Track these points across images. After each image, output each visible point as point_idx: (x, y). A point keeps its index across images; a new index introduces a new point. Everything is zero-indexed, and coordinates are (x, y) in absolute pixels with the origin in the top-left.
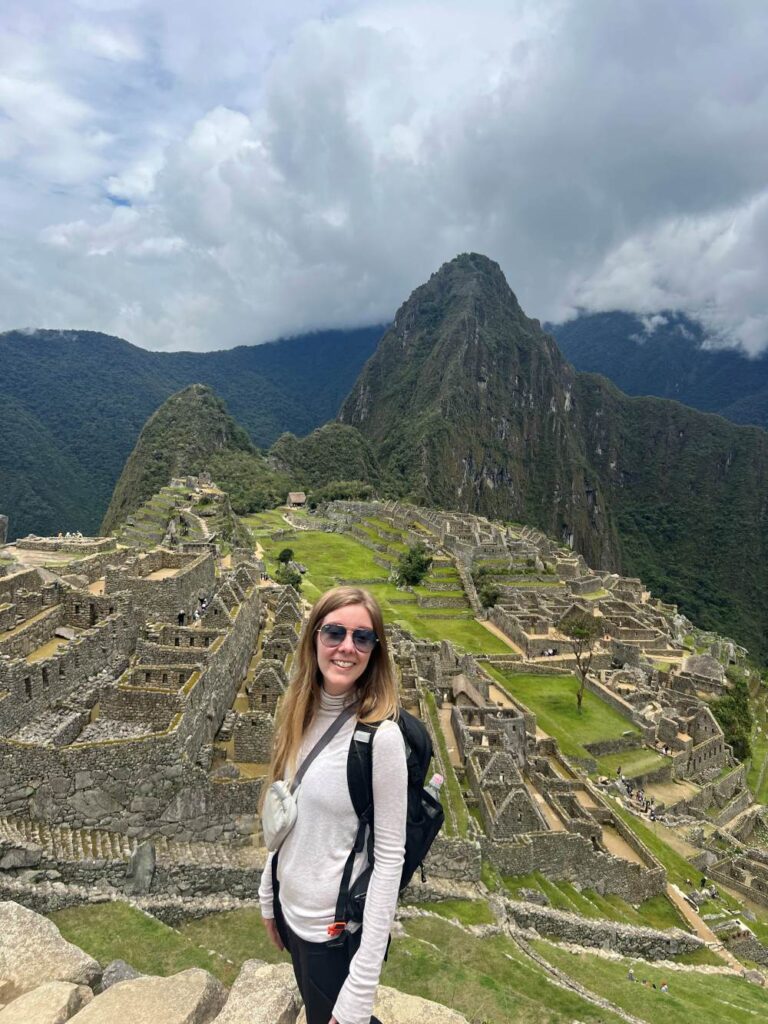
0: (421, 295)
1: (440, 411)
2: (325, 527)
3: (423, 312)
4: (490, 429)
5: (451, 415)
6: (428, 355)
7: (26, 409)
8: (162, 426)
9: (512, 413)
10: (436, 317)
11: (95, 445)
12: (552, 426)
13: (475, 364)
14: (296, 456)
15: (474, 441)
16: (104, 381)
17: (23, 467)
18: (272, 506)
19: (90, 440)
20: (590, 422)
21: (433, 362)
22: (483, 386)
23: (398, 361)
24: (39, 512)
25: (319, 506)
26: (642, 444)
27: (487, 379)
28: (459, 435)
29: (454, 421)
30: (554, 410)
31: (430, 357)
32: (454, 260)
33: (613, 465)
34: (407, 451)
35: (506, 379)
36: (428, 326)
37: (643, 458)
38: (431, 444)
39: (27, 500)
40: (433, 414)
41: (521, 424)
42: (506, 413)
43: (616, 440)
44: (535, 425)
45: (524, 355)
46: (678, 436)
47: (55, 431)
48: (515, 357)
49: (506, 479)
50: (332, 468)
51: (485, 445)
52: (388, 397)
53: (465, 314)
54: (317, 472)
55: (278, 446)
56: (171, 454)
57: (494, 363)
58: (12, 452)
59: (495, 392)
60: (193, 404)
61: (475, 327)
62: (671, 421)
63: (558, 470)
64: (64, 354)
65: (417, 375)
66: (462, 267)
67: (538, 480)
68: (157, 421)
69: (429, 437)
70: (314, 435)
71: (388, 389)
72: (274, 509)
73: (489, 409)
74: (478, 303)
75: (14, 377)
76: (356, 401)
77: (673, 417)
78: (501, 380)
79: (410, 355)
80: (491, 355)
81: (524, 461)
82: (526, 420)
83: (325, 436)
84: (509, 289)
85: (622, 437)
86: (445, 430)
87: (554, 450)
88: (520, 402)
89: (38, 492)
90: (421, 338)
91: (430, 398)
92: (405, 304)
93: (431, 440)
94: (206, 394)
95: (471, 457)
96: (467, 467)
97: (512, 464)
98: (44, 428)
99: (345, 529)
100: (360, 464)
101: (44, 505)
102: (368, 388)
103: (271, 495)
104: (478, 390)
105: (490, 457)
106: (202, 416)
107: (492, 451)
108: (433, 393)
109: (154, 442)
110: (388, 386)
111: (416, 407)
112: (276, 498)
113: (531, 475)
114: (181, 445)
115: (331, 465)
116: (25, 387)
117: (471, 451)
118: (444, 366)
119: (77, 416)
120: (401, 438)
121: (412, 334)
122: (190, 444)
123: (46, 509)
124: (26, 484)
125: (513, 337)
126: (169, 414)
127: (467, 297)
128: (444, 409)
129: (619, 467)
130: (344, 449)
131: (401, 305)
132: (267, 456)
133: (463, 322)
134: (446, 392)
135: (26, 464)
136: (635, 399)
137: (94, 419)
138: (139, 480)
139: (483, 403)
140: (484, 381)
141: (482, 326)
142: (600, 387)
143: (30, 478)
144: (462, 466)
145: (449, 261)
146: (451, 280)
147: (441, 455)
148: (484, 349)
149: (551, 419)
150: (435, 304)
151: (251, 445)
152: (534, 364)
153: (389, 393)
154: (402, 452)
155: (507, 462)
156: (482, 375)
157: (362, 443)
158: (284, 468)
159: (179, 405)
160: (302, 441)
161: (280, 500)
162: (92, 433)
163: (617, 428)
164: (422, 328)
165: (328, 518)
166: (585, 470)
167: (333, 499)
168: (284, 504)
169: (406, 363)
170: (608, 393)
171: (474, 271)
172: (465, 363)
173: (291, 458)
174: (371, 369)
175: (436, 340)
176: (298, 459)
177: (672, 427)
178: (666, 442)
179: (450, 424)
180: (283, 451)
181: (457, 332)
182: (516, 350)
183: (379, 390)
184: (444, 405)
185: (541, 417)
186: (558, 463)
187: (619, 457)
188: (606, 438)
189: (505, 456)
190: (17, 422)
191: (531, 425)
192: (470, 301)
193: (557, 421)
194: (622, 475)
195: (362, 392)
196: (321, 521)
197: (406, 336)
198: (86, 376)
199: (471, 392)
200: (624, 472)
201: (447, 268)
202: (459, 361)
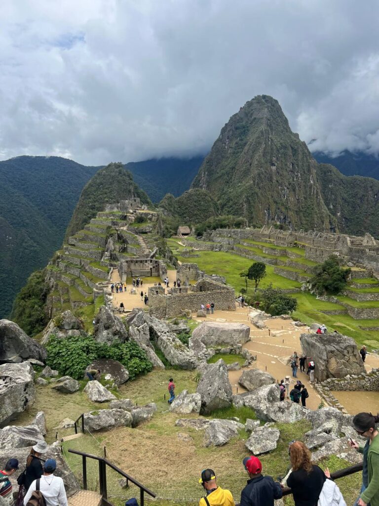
0: (235, 119)
1: (252, 182)
2: (212, 248)
3: (237, 128)
4: (278, 193)
5: (258, 184)
6: (241, 152)
7: (25, 196)
8: (94, 189)
9: (290, 184)
10: (244, 131)
11: (60, 214)
12: (311, 191)
13: (269, 155)
14: (174, 207)
15: (271, 201)
16: (63, 181)
17: (24, 226)
18: (168, 236)
19: (57, 211)
20: (326, 191)
21: (245, 155)
22: (274, 168)
23: (223, 157)
24: (32, 248)
25: (205, 234)
26: (354, 202)
27: (276, 164)
28: (263, 197)
29: (259, 188)
30: (312, 182)
31: (243, 153)
32: (253, 99)
33: (339, 214)
34: (234, 206)
35: (286, 165)
36: (240, 136)
37: (355, 210)
38: (248, 202)
39: (26, 242)
40: (248, 184)
41: (294, 190)
42: (287, 184)
43: (340, 200)
44: (302, 191)
45: (295, 151)
46: (374, 198)
47: (39, 207)
48: (290, 152)
49: (287, 221)
50: (196, 215)
51: (276, 202)
52: (219, 177)
53: (263, 127)
54: (188, 217)
55: (164, 201)
56: (101, 206)
57: (280, 155)
58: (18, 218)
59: (281, 172)
60: (113, 174)
61: (269, 134)
62: (370, 189)
63: (316, 216)
64: (43, 168)
65: (236, 164)
66: (258, 103)
67: (305, 222)
68: (91, 185)
69: (247, 197)
70: (184, 195)
71: (218, 173)
72: (169, 238)
73: (277, 181)
74: (269, 122)
75: (17, 180)
76: (199, 181)
77: (371, 187)
78: (283, 165)
79: (230, 153)
80: (278, 150)
81: (296, 212)
82: (297, 188)
83: (191, 195)
84: (284, 115)
85: (343, 199)
86: (255, 193)
87: (313, 205)
88: (293, 178)
89: (32, 238)
90: (236, 143)
91: (244, 176)
92: (226, 124)
93: (248, 199)
94: (121, 168)
95: (269, 209)
96: (267, 215)
97: (291, 213)
98: (34, 206)
99: (229, 249)
100: (212, 212)
101: (35, 245)
102: (206, 173)
103: (167, 229)
104: (271, 170)
105: (279, 209)
106: (119, 182)
107: (280, 205)
108: (246, 173)
109: (90, 198)
110: (218, 171)
111: (236, 181)
112: (171, 230)
113: (301, 220)
114: (106, 199)
115: (195, 213)
116: (23, 185)
117: (269, 205)
118: (252, 157)
119: (50, 199)
120: (229, 200)
121: (231, 140)
122: (112, 199)
123: (36, 247)
124: (26, 235)
125: (289, 141)
126: (98, 181)
127: (262, 118)
128: (254, 181)
129: (342, 215)
130: (202, 203)
131: (224, 126)
132: (157, 207)
133: (262, 132)
134: (255, 172)
135: (25, 224)
136: (349, 178)
137: (58, 201)
138: (81, 222)
139: (275, 179)
140: (275, 165)
141: (272, 134)
142: (331, 171)
143: (27, 231)
144: (265, 214)
145: (250, 100)
146: (252, 110)
147: (254, 207)
148: (275, 148)
149: (311, 188)
150: (244, 123)
151: (149, 200)
152: (300, 157)
153: (218, 175)
154: (231, 206)
155: (288, 212)
156: (273, 162)
157: (212, 200)
158: (168, 214)
159: (104, 175)
160: (178, 198)
161: (173, 231)
162: (58, 208)
163: (341, 194)
164: (237, 138)
165: (213, 241)
166: (329, 216)
167: (215, 229)
168: (176, 234)
169: (228, 158)
170: (335, 174)
171: (264, 104)
172: (264, 155)
173: (172, 209)
174: (208, 163)
175: (245, 144)
176: (176, 209)
177: (370, 192)
178: (367, 201)
179: (258, 190)
180: (167, 204)
181: (259, 137)
182: (290, 149)
183: (212, 174)
184: (254, 178)
185: (305, 187)
186: (316, 212)
187: (342, 210)
188: (335, 200)
189: (286, 208)
190: (20, 203)
191: (300, 191)
192: (264, 120)
193: (314, 189)
194: (344, 220)
195: (203, 175)
196: (209, 243)
197: (227, 143)
198: (54, 179)
199: (268, 172)
200: (345, 218)
201: (249, 104)
202: (261, 154)
